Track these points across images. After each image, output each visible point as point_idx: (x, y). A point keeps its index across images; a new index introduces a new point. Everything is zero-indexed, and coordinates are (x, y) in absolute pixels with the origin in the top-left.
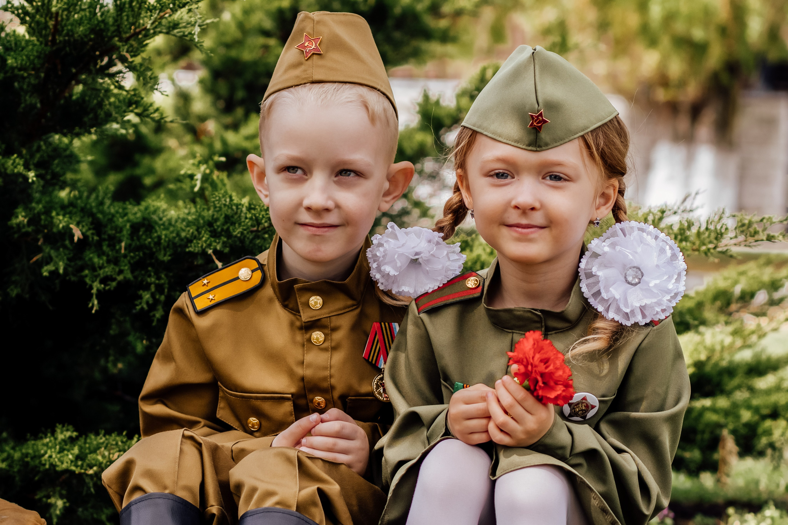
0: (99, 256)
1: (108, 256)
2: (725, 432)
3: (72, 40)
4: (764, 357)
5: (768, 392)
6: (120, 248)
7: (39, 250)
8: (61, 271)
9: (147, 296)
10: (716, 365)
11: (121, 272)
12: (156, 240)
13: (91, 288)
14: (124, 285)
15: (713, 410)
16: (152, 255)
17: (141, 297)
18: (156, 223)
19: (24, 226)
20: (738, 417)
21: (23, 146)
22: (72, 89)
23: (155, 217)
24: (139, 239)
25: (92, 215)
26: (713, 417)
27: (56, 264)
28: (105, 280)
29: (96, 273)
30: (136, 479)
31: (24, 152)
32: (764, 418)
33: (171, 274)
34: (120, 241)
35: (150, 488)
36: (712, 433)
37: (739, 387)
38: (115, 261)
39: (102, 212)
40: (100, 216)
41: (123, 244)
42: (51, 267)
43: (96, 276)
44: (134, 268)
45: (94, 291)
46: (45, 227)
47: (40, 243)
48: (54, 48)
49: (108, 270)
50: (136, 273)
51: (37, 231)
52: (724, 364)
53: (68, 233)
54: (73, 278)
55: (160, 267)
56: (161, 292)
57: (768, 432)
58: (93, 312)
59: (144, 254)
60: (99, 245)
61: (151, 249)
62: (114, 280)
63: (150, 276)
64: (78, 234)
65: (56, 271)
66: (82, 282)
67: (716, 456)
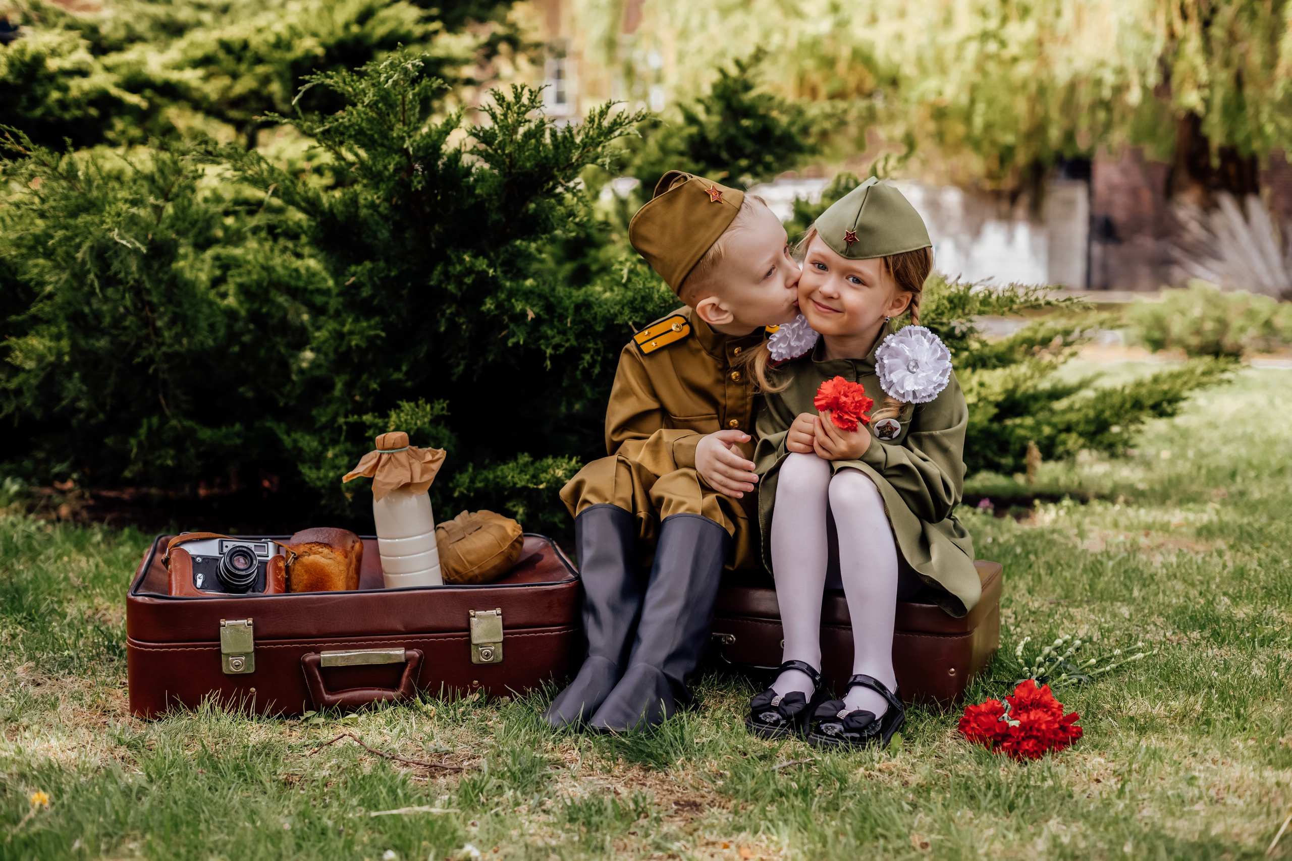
0: (552, 329)
1: (558, 329)
2: (1032, 444)
4: (1060, 386)
5: (1064, 412)
6: (567, 323)
7: (506, 327)
8: (522, 342)
9: (587, 357)
10: (1024, 393)
11: (568, 340)
12: (593, 316)
13: (545, 353)
14: (571, 350)
15: (1021, 426)
16: (591, 327)
17: (583, 359)
18: (593, 303)
19: (492, 311)
20: (1040, 431)
21: (491, 251)
23: (592, 299)
24: (581, 315)
25: (547, 299)
26: (1021, 432)
27: (518, 336)
28: (556, 347)
29: (549, 342)
30: (585, 495)
31: (492, 254)
32: (1060, 431)
33: (606, 342)
34: (567, 318)
35: (595, 500)
36: (1020, 444)
37: (1042, 409)
38: (563, 332)
39: (554, 296)
40: (552, 299)
41: (569, 320)
42: (514, 340)
43: (549, 344)
44: (578, 337)
45: (548, 355)
46: (508, 310)
47: (505, 322)
49: (557, 340)
50: (579, 341)
51: (503, 314)
53: (524, 314)
54: (533, 347)
55: (596, 336)
56: (599, 354)
57: (1064, 443)
58: (548, 370)
59: (585, 326)
60: (552, 321)
61: (590, 322)
62: (563, 346)
64: (531, 315)
65: (518, 343)
66: (539, 349)
67: (1025, 461)
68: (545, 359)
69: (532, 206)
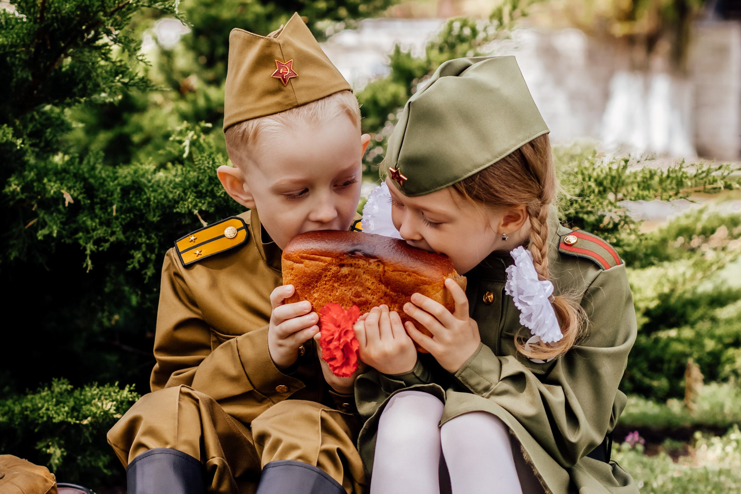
0: (92, 219)
1: (100, 218)
2: (690, 361)
3: (59, 17)
4: (724, 289)
5: (729, 322)
6: (112, 211)
7: (35, 215)
8: (55, 235)
9: (138, 255)
10: (680, 297)
11: (113, 233)
12: (145, 202)
13: (85, 249)
14: (117, 246)
15: (678, 340)
16: (142, 216)
17: (133, 257)
18: (145, 185)
19: (18, 194)
20: (702, 346)
21: (17, 117)
22: (61, 62)
23: (143, 180)
24: (129, 201)
25: (85, 180)
26: (678, 347)
27: (50, 227)
28: (98, 242)
29: (89, 235)
30: (139, 437)
31: (18, 122)
32: (727, 346)
33: (161, 234)
34: (112, 205)
35: (151, 444)
36: (678, 362)
37: (702, 318)
38: (108, 223)
39: (94, 177)
40: (92, 181)
41: (114, 207)
42: (45, 231)
43: (90, 238)
44: (125, 229)
45: (88, 252)
46: (38, 193)
47: (34, 209)
48: (43, 25)
49: (100, 232)
50: (128, 234)
51: (31, 198)
52: (688, 296)
53: (59, 198)
54: (68, 241)
55: (150, 227)
56: (152, 252)
57: (731, 360)
58: (88, 272)
59: (135, 215)
60: (91, 208)
61: (141, 210)
62: (107, 241)
63: (140, 236)
64: (68, 199)
65: (50, 235)
66: (76, 244)
67: (682, 384)
68: (86, 256)
69: (68, 60)
